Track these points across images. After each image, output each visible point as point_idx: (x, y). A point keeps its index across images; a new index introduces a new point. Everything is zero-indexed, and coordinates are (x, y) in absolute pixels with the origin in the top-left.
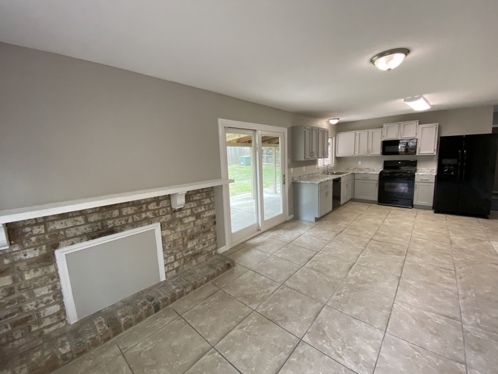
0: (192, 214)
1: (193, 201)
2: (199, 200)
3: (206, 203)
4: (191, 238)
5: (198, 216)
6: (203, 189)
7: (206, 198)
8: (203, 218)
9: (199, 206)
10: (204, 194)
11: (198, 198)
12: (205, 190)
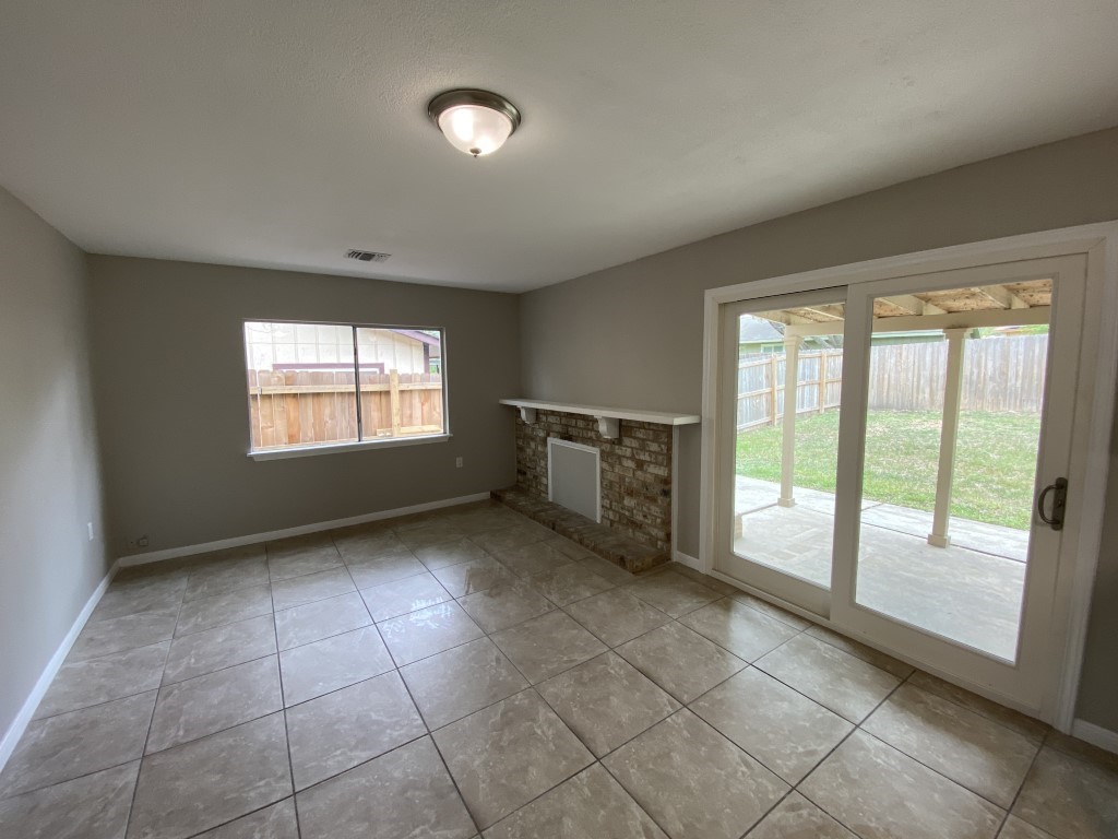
0: (632, 458)
1: (635, 438)
2: (643, 440)
3: (652, 449)
4: (631, 493)
5: (640, 465)
6: (649, 423)
7: (653, 441)
8: (646, 472)
9: (643, 448)
10: (651, 432)
11: (641, 436)
12: (652, 427)
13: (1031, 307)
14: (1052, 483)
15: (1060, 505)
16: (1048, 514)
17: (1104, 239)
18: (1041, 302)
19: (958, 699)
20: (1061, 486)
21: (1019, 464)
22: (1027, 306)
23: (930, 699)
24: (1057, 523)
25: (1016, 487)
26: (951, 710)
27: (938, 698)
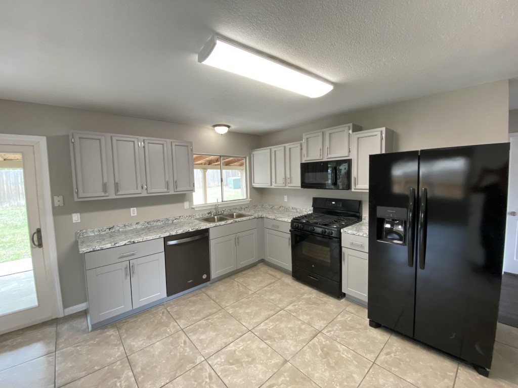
13: (5, 160)
14: (35, 231)
15: (40, 238)
16: (36, 243)
17: (39, 142)
18: (9, 158)
19: (21, 334)
20: (39, 231)
21: (8, 232)
22: (3, 160)
23: (8, 342)
24: (40, 245)
25: (10, 243)
26: (20, 339)
27: (12, 340)
